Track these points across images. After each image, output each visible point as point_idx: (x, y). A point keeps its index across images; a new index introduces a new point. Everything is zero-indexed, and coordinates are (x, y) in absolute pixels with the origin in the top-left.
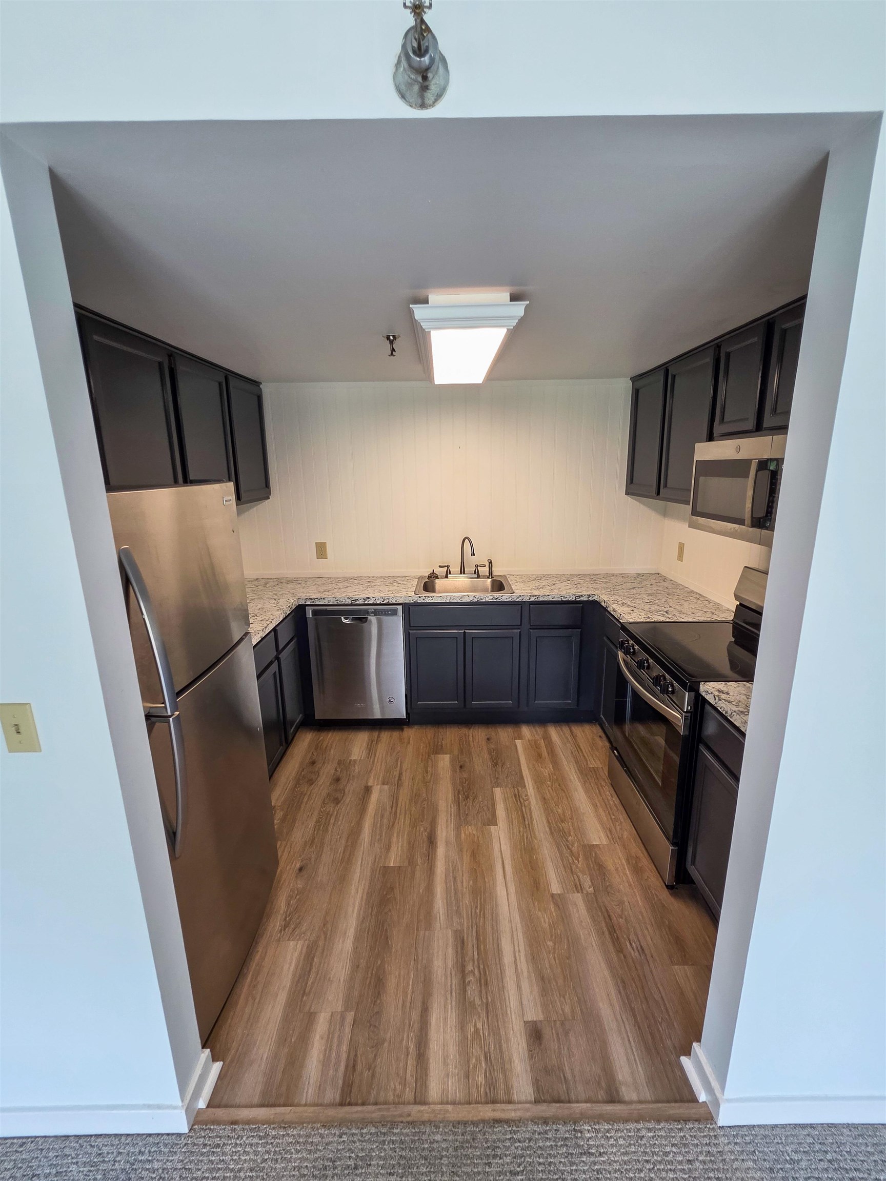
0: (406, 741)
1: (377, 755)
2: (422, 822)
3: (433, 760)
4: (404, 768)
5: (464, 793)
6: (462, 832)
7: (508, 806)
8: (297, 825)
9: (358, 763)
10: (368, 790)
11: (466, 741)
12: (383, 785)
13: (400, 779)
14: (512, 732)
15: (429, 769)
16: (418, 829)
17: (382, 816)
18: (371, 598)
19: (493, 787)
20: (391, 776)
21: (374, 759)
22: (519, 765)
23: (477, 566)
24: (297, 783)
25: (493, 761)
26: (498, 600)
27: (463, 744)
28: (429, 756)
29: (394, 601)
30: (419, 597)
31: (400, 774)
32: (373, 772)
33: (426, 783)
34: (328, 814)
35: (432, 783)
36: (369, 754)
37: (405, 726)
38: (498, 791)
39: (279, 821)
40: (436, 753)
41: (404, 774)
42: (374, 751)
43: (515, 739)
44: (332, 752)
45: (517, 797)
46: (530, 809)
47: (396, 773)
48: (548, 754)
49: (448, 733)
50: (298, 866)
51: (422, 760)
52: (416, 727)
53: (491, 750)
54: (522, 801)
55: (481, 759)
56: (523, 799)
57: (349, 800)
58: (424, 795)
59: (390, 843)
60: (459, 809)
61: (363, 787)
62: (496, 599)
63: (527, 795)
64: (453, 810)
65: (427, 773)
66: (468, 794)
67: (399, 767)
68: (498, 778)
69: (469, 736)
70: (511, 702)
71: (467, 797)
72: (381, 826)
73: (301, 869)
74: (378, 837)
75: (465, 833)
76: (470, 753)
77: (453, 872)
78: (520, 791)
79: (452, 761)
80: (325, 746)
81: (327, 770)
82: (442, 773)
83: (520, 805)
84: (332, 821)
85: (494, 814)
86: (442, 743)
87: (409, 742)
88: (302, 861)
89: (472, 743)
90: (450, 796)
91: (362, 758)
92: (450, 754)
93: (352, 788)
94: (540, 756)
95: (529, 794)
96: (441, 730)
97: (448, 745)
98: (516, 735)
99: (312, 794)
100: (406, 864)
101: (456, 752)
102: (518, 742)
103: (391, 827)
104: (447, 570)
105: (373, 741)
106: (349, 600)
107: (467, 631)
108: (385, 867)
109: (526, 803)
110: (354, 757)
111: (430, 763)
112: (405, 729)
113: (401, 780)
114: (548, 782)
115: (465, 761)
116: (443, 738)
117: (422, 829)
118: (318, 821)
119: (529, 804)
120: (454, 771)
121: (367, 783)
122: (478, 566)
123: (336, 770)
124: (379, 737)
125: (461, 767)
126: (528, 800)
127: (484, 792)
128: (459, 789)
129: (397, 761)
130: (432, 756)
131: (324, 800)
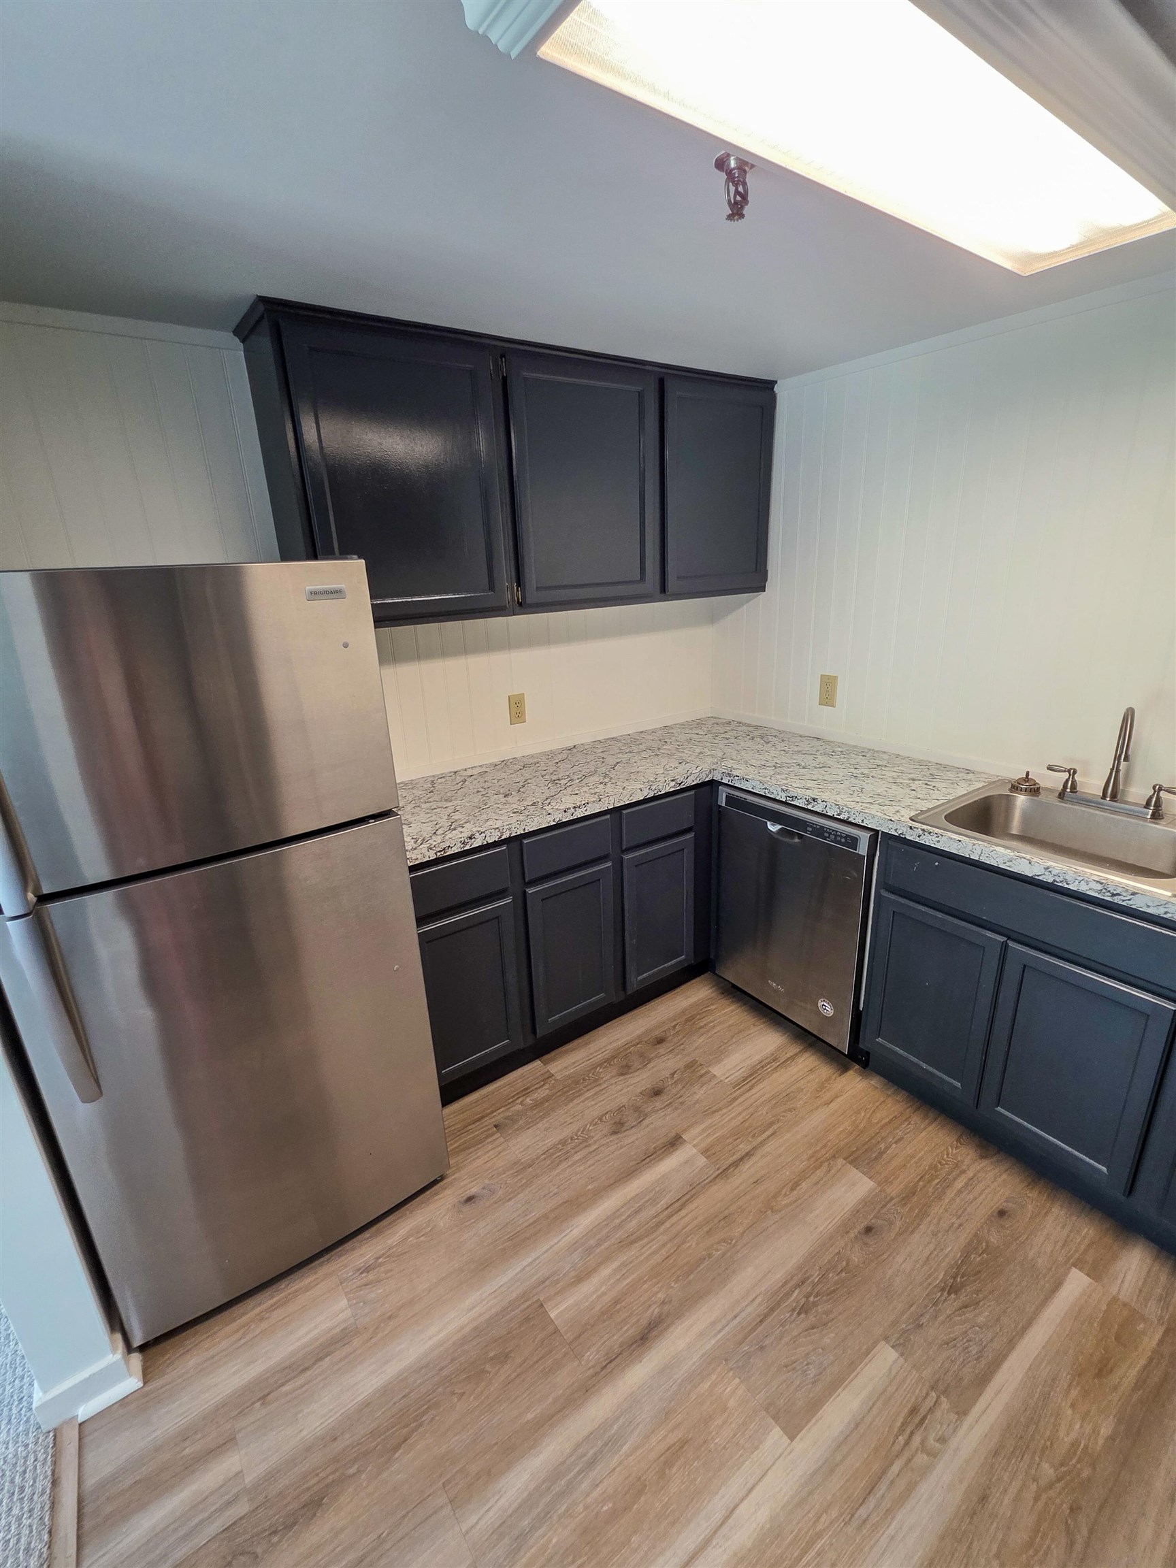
0: (827, 1096)
1: (753, 1091)
2: (677, 1281)
3: (833, 1171)
4: (767, 1148)
5: (807, 1297)
6: (714, 1377)
7: (868, 1419)
8: (540, 1125)
9: (713, 1083)
10: (675, 1142)
11: (945, 1179)
12: (702, 1153)
13: (736, 1164)
14: (1087, 1241)
15: (804, 1185)
16: (655, 1289)
17: (637, 1212)
18: (820, 801)
19: (886, 1338)
20: (730, 1147)
21: (741, 1095)
22: (1011, 1344)
23: (1158, 789)
24: (608, 1061)
25: (954, 1278)
26: (1116, 900)
27: (930, 1181)
28: (834, 1157)
29: (859, 821)
30: (911, 828)
31: (749, 1155)
32: (717, 1117)
33: (769, 1206)
34: (586, 1140)
35: (777, 1217)
36: (744, 1080)
37: (857, 1067)
38: (886, 1358)
39: (531, 1102)
40: (851, 1163)
41: (754, 1159)
42: (755, 1080)
43: (1075, 1265)
44: (701, 1040)
45: (916, 1418)
46: (911, 1488)
47: (744, 1147)
48: (1137, 1387)
49: (924, 1134)
50: (473, 1191)
51: (812, 1157)
52: (875, 1081)
53: (980, 1242)
54: (917, 1440)
55: (932, 1247)
56: (923, 1441)
57: (632, 1140)
58: (741, 1229)
59: (594, 1270)
60: (761, 1322)
61: (673, 1134)
62: (1113, 895)
63: (942, 1440)
64: (749, 1309)
65: (792, 1189)
66: (815, 1304)
67: (760, 1139)
68: (920, 1326)
69: (964, 1172)
70: (1104, 1169)
71: (804, 1309)
72: (620, 1226)
73: (470, 1199)
74: (592, 1242)
75: (714, 1385)
76: (923, 1215)
77: (606, 1444)
78: (938, 1414)
79: (867, 1203)
80: (702, 1024)
81: (665, 1065)
82: (817, 1212)
83: (897, 1447)
84: (576, 1157)
85: (814, 1407)
86: (887, 1148)
87: (828, 1103)
88: (483, 1188)
89: (950, 1194)
90: (779, 1275)
91: (726, 1081)
92: (879, 1184)
93: (661, 1122)
94: (1103, 1369)
95: (954, 1443)
96: (916, 1118)
97: (894, 1164)
98: (1090, 1258)
99: (604, 1091)
100: (569, 1336)
101: (894, 1189)
102: (1076, 1283)
103: (629, 1242)
104: (1067, 781)
105: (775, 1060)
106: (784, 795)
107: (1011, 944)
108: (542, 1306)
109: (921, 1458)
110: (717, 1070)
111: (819, 1173)
112: (851, 1073)
113: (737, 1166)
114: (1046, 1466)
115: (891, 1223)
116: (901, 1139)
117: (661, 1296)
118: (563, 1142)
119: (925, 1471)
120: (844, 1228)
121: (685, 1131)
122: (1160, 789)
123: (673, 1074)
124: (792, 1058)
125: (868, 1230)
126: (934, 1455)
127: (852, 1333)
128: (808, 1278)
129: (771, 1124)
130: (840, 1161)
131: (607, 1113)
